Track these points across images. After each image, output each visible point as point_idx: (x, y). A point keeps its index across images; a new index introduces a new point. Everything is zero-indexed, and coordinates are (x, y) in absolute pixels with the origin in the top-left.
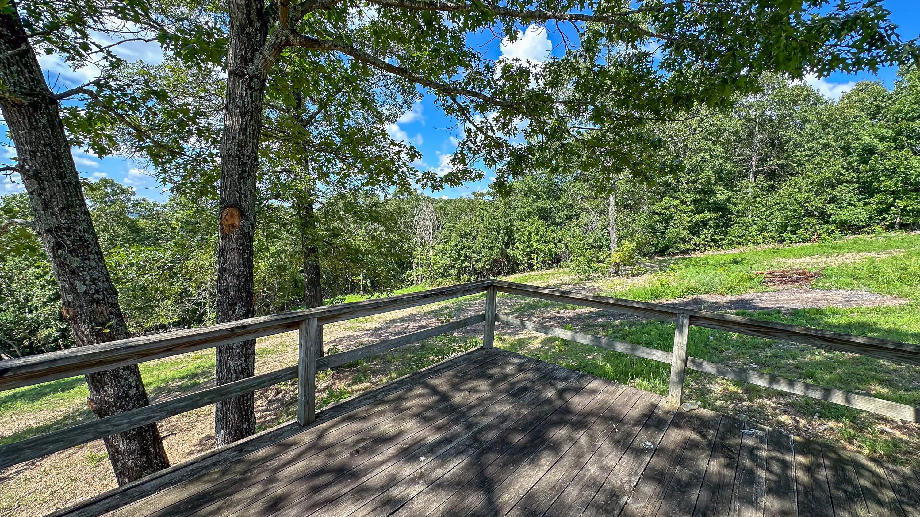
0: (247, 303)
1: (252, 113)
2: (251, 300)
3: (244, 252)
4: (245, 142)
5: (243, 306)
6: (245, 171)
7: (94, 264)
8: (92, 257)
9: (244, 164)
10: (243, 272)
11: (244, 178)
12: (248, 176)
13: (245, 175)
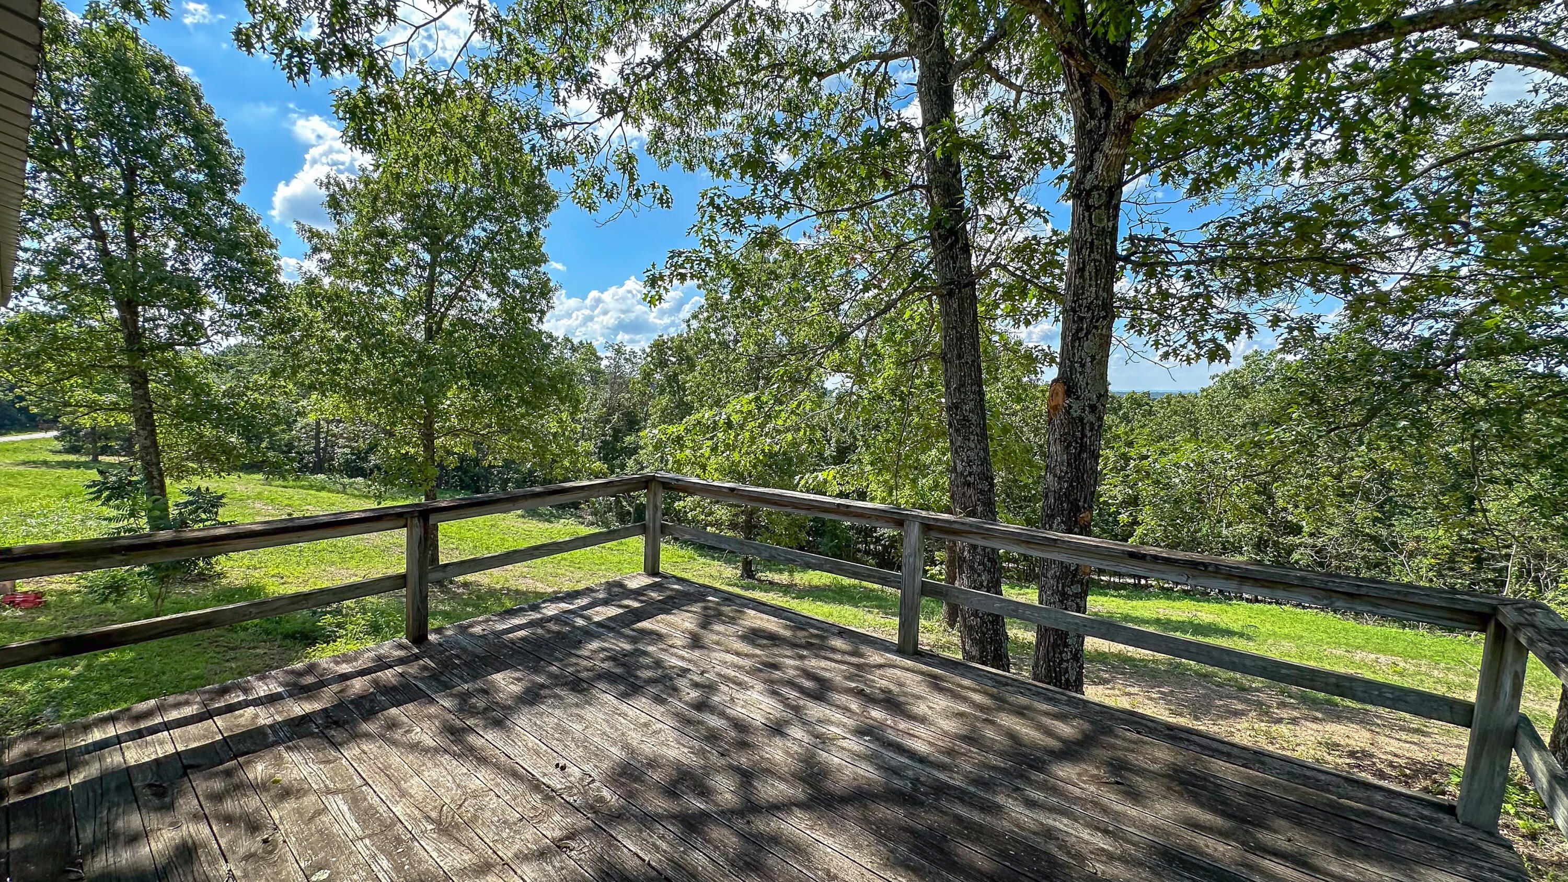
0: (1070, 519)
1: (1092, 243)
2: (1075, 515)
3: (1069, 445)
4: (1083, 287)
5: (1062, 522)
6: (1082, 329)
7: (973, 446)
8: (972, 437)
9: (1081, 319)
10: (1067, 473)
11: (1079, 339)
12: (1086, 335)
13: (1081, 335)
